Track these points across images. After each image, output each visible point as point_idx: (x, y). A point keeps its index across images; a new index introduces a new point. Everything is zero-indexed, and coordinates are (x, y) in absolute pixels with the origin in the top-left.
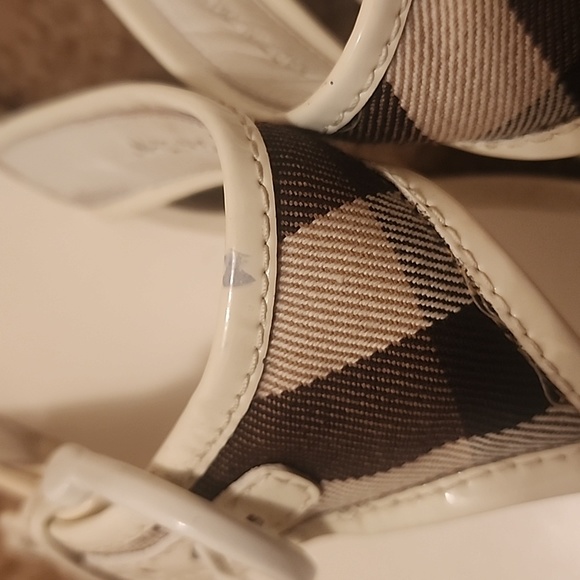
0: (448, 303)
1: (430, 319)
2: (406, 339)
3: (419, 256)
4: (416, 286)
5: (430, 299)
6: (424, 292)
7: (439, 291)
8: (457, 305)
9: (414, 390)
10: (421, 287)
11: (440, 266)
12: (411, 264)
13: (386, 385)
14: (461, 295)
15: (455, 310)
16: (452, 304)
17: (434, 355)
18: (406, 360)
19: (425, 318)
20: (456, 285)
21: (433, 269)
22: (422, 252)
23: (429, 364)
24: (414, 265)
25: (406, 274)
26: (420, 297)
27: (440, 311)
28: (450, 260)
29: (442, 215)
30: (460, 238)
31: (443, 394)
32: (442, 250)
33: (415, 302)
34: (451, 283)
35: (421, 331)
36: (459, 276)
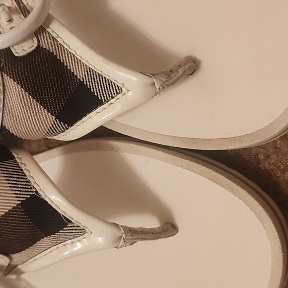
0: (26, 195)
1: (20, 201)
2: (14, 208)
3: (15, 181)
4: (14, 190)
5: (19, 194)
6: (17, 192)
7: (22, 191)
8: (29, 195)
9: (20, 224)
10: (16, 190)
11: (23, 183)
12: (12, 184)
13: (12, 223)
14: (30, 192)
15: (29, 197)
16: (27, 195)
17: (24, 212)
18: (15, 214)
19: (18, 200)
20: (29, 188)
21: (20, 184)
22: (16, 179)
23: (23, 215)
24: (13, 184)
25: (10, 187)
26: (16, 194)
27: (23, 198)
28: (27, 180)
29: (25, 166)
30: (30, 173)
31: (30, 224)
32: (24, 177)
33: (14, 195)
34: (27, 188)
35: (18, 205)
36: (30, 185)
